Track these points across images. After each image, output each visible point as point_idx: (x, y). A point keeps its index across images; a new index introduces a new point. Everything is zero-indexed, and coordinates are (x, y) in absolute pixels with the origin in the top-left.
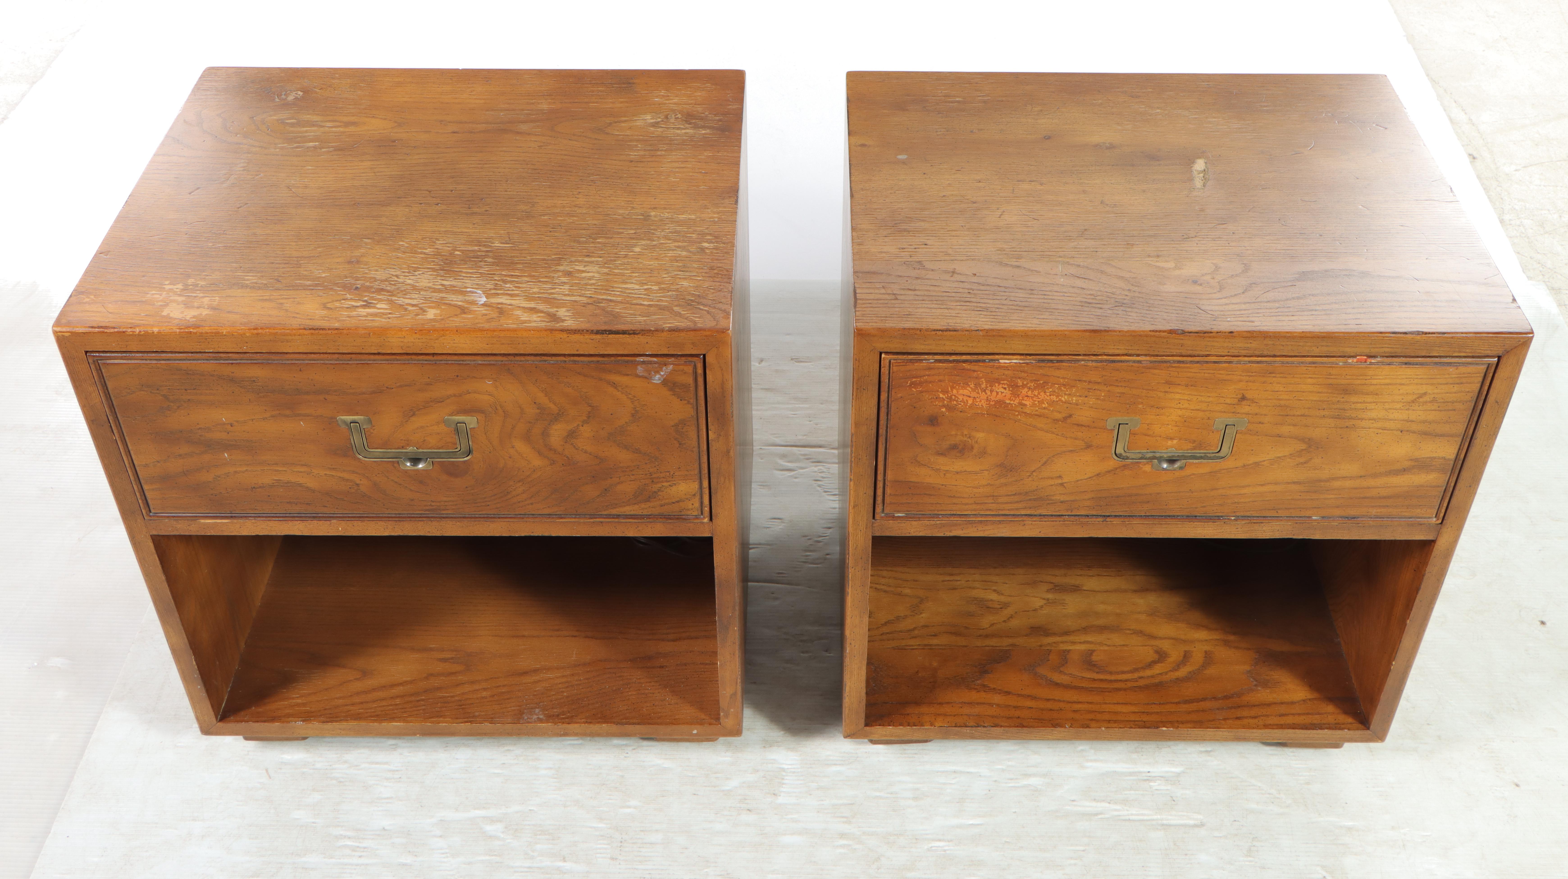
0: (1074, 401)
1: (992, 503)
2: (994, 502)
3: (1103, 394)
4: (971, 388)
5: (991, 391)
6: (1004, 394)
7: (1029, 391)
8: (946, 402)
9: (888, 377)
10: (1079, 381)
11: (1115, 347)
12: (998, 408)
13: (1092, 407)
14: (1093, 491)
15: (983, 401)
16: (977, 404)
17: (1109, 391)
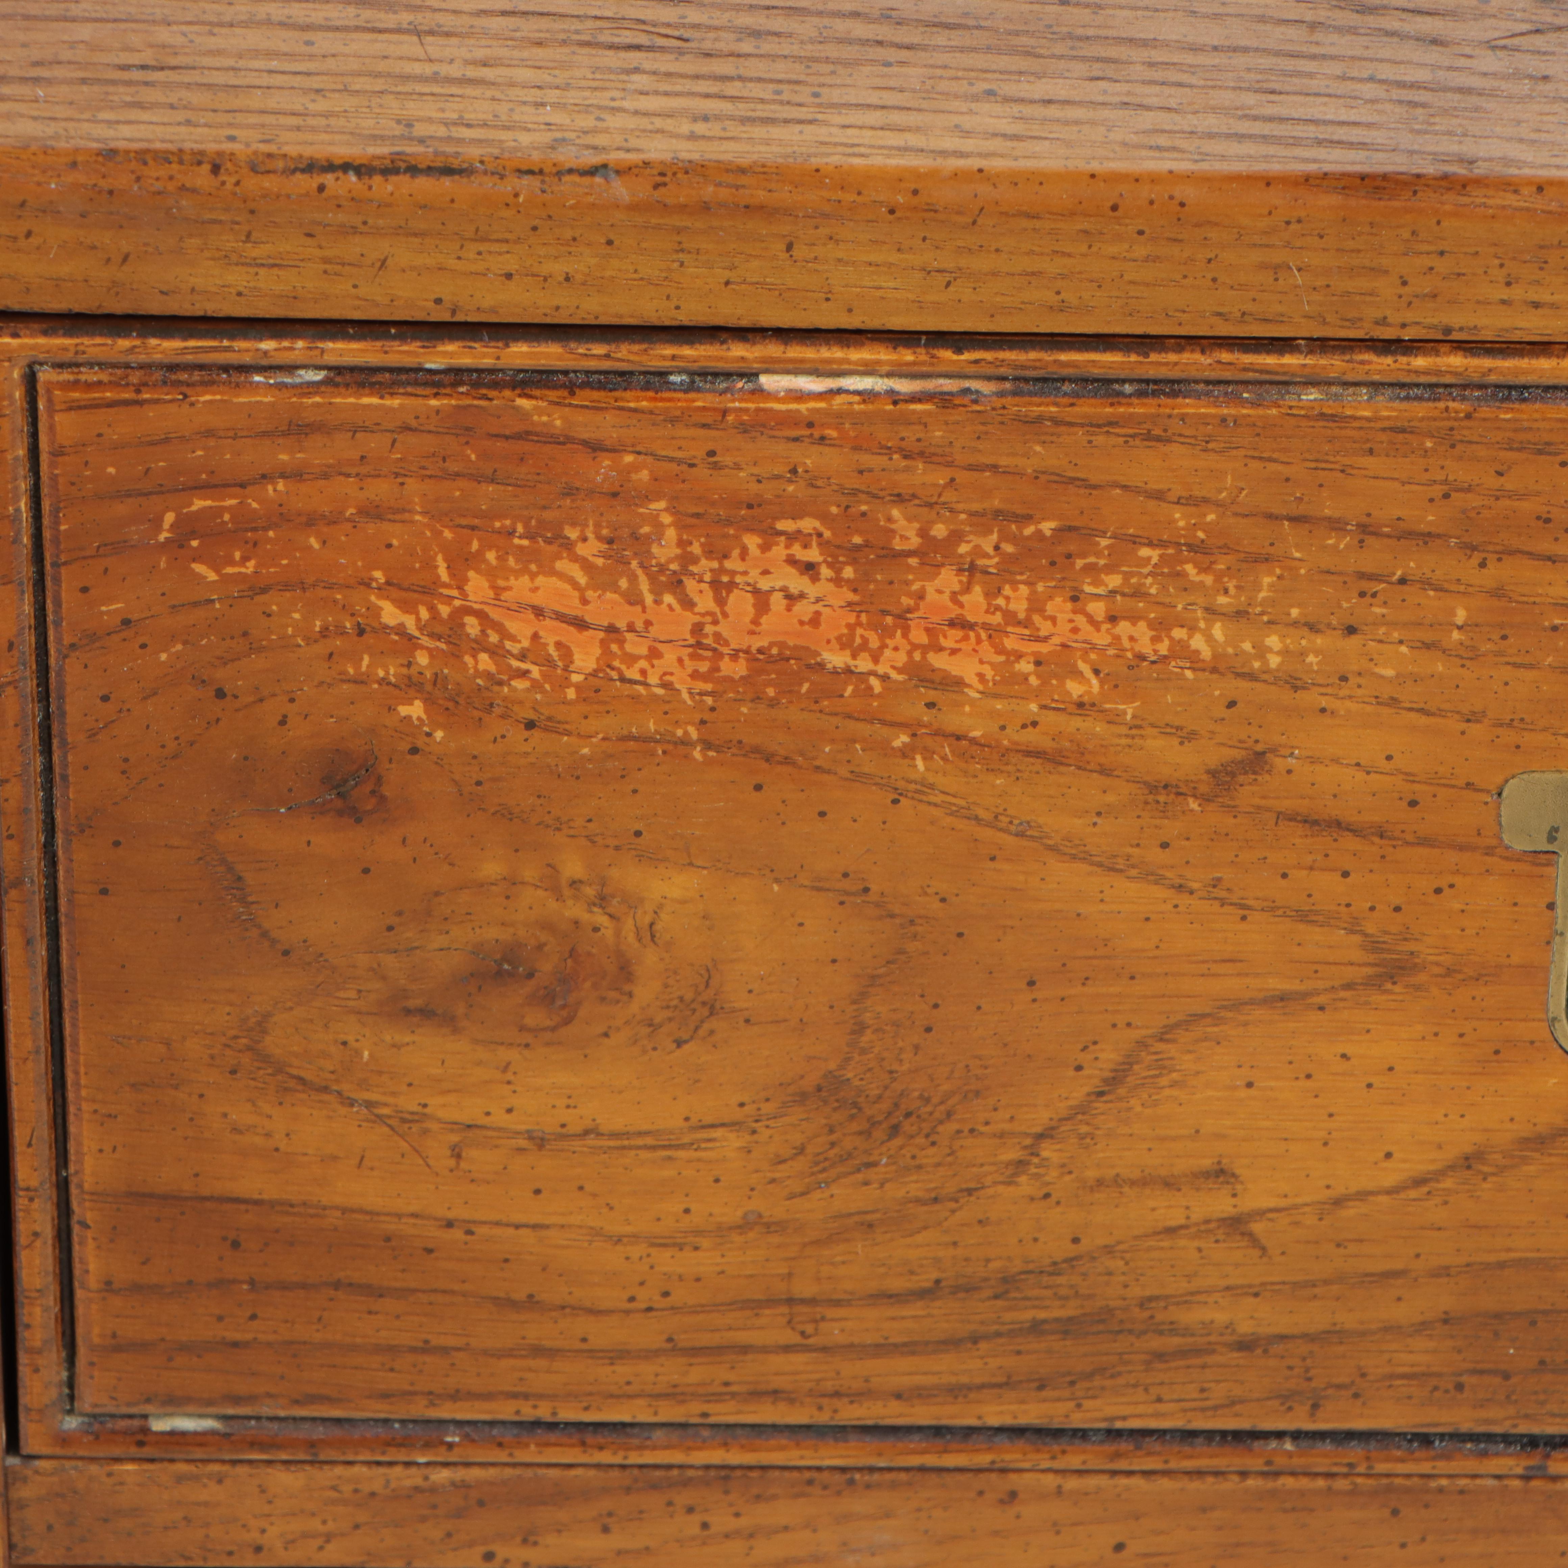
0: (1274, 661)
1: (787, 1349)
3: (1461, 616)
4: (587, 566)
5: (715, 584)
6: (804, 609)
7: (967, 589)
8: (422, 659)
9: (24, 486)
10: (1294, 519)
11: (1517, 293)
12: (773, 703)
13: (1393, 702)
14: (1443, 1272)
15: (670, 656)
16: (633, 674)
17: (1498, 593)
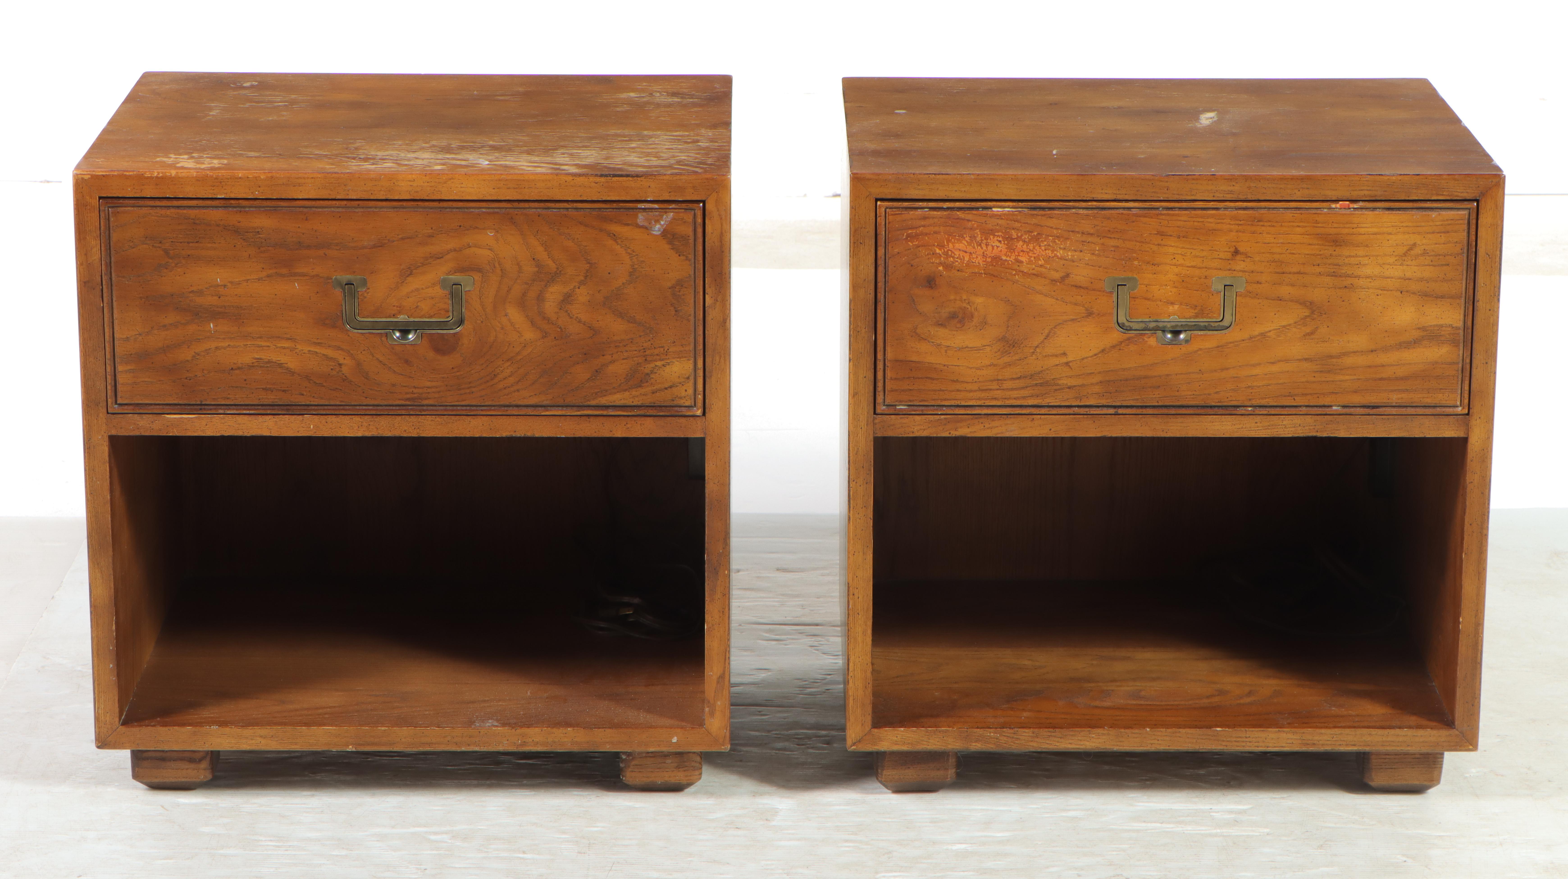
0: (1070, 257)
1: (997, 389)
2: (998, 387)
3: (1097, 248)
4: (967, 242)
5: (986, 245)
6: (999, 249)
7: (1024, 245)
8: (942, 259)
9: (884, 229)
10: (1072, 231)
11: (1103, 191)
12: (995, 266)
13: (1088, 264)
14: (1100, 373)
15: (979, 258)
16: (974, 261)
17: (1103, 244)
